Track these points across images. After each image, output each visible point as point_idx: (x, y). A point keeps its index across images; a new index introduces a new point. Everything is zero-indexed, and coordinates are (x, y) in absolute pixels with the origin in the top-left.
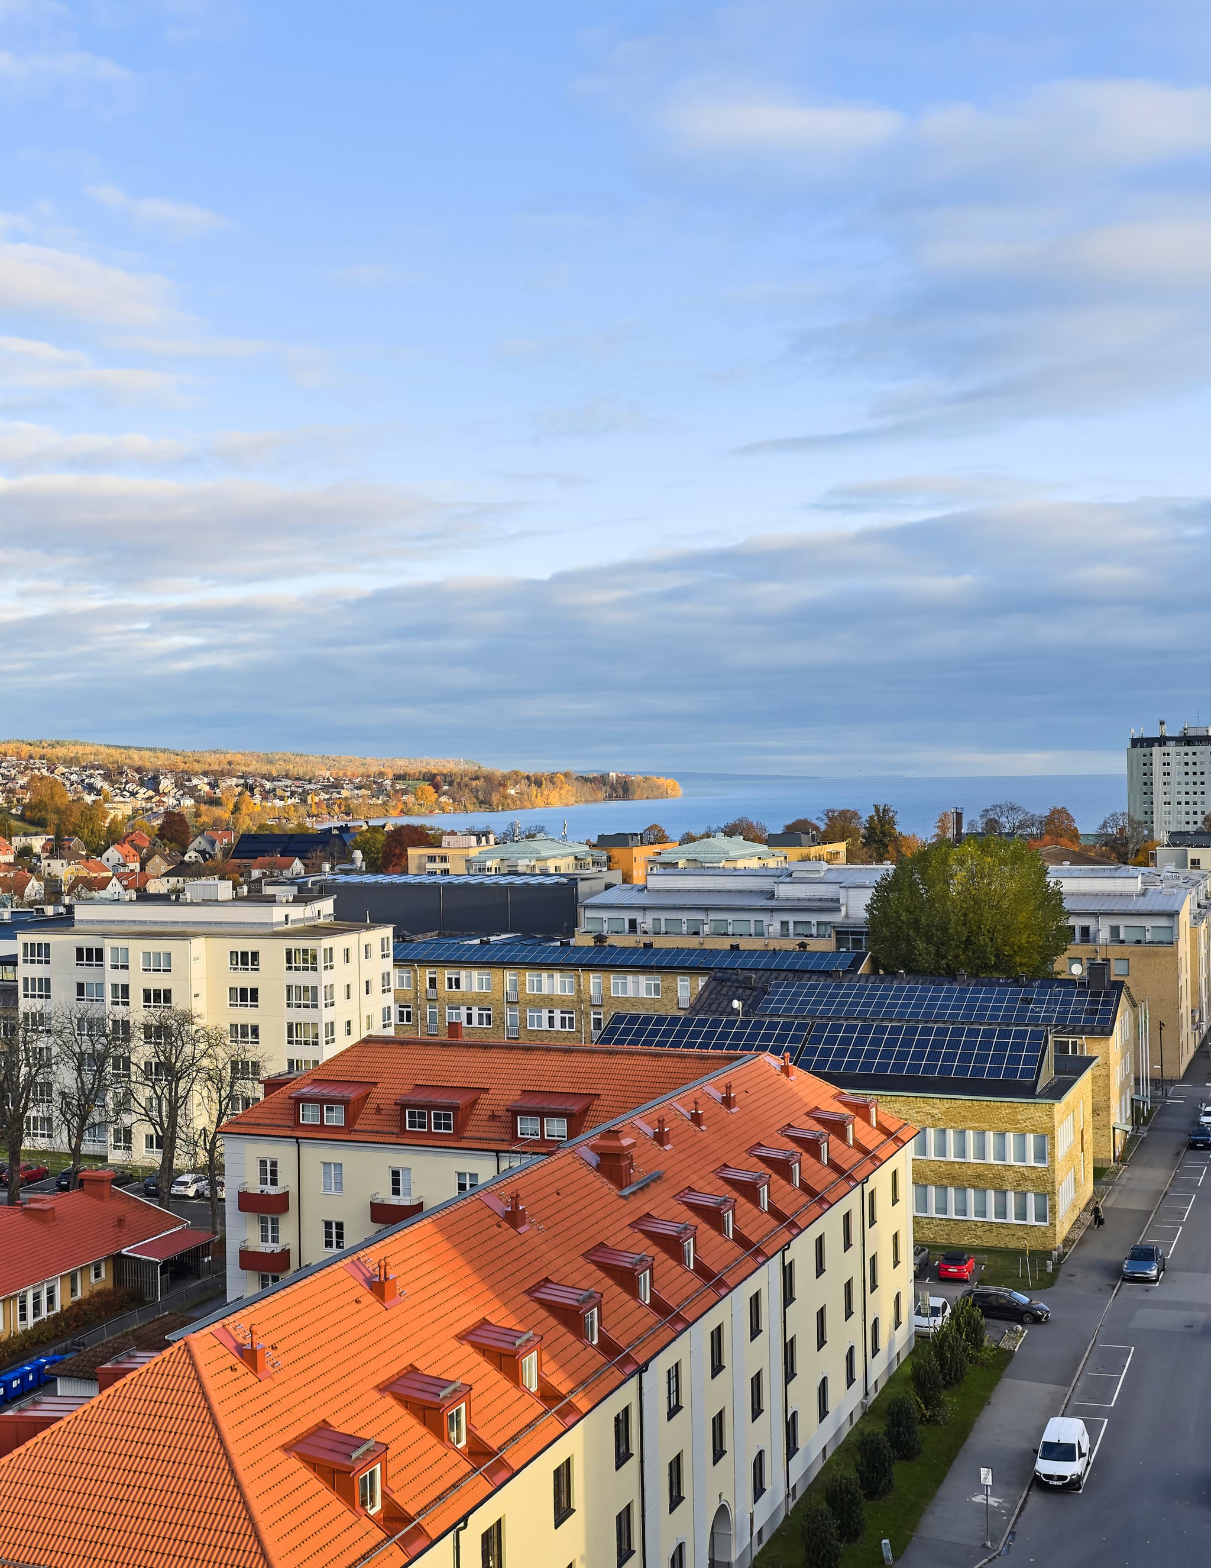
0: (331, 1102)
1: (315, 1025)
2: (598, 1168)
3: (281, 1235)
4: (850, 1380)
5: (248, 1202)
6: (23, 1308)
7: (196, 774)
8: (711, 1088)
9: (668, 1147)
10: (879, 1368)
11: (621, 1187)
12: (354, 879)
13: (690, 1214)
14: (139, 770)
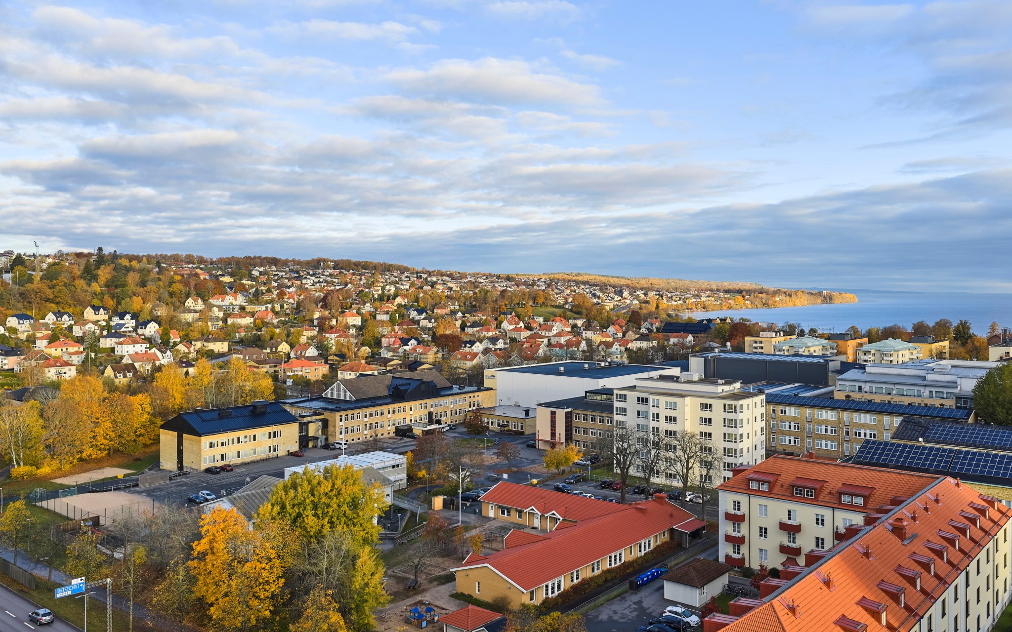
0: (763, 482)
1: (736, 435)
2: (892, 531)
3: (741, 530)
4: (988, 615)
5: (728, 516)
6: (640, 547)
7: (638, 289)
8: (930, 495)
9: (917, 522)
10: (998, 609)
11: (903, 540)
12: (728, 356)
13: (929, 552)
14: (614, 287)
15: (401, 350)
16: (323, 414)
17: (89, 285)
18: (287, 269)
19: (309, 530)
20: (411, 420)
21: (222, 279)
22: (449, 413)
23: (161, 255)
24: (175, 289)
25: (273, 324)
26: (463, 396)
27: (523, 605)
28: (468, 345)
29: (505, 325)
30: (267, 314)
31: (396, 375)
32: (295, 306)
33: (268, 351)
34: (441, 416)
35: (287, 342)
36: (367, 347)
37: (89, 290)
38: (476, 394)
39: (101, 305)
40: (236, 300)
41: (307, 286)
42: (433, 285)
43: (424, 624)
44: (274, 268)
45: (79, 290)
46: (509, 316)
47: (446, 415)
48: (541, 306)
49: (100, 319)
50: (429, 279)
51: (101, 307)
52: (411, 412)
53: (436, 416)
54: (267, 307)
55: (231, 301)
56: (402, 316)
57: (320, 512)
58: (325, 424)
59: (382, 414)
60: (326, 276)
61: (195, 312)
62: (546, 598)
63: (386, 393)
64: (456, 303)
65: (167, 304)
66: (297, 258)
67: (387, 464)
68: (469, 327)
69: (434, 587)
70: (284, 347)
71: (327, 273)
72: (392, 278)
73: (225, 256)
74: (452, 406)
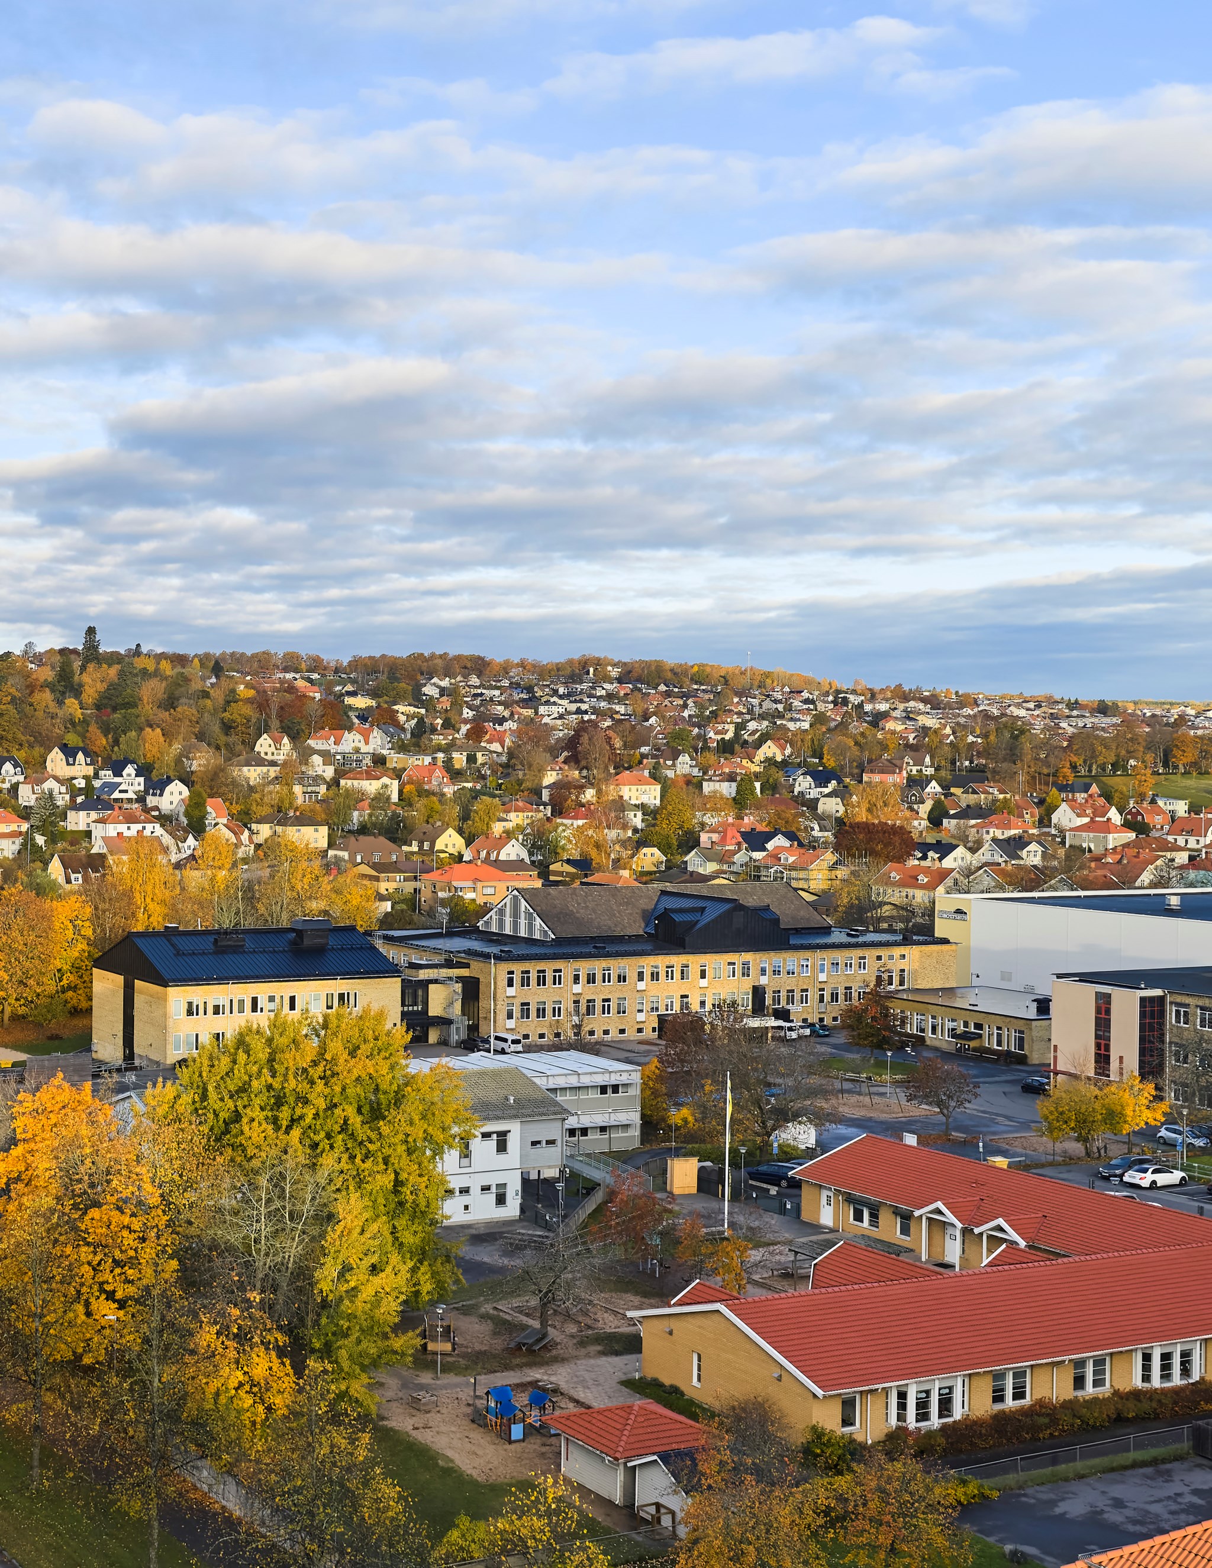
15: (740, 858)
16: (467, 966)
17: (60, 703)
18: (506, 683)
19: (250, 1152)
20: (703, 1003)
21: (349, 700)
22: (813, 995)
23: (233, 654)
24: (235, 716)
25: (443, 795)
26: (859, 952)
27: (818, 1434)
28: (931, 854)
29: (1064, 816)
30: (431, 773)
31: (669, 887)
32: (504, 759)
33: (415, 848)
34: (790, 1000)
35: (460, 831)
36: (655, 850)
37: (60, 713)
38: (897, 951)
39: (81, 745)
40: (367, 743)
41: (546, 720)
42: (878, 719)
43: (517, 1431)
44: (474, 680)
45: (40, 714)
46: (1081, 797)
47: (804, 1000)
48: (1186, 773)
49: (77, 774)
50: (868, 707)
51: (79, 749)
52: (704, 983)
53: (776, 1000)
54: (434, 759)
55: (357, 744)
56: (771, 787)
57: (285, 1114)
58: (471, 990)
59: (622, 978)
60: (599, 698)
61: (273, 764)
62: (898, 1428)
63: (637, 928)
64: (928, 759)
65: (218, 748)
66: (531, 657)
67: (586, 1080)
68: (954, 817)
69: (588, 1356)
70: (450, 841)
71: (600, 692)
72: (768, 705)
73: (365, 653)
74: (822, 977)
